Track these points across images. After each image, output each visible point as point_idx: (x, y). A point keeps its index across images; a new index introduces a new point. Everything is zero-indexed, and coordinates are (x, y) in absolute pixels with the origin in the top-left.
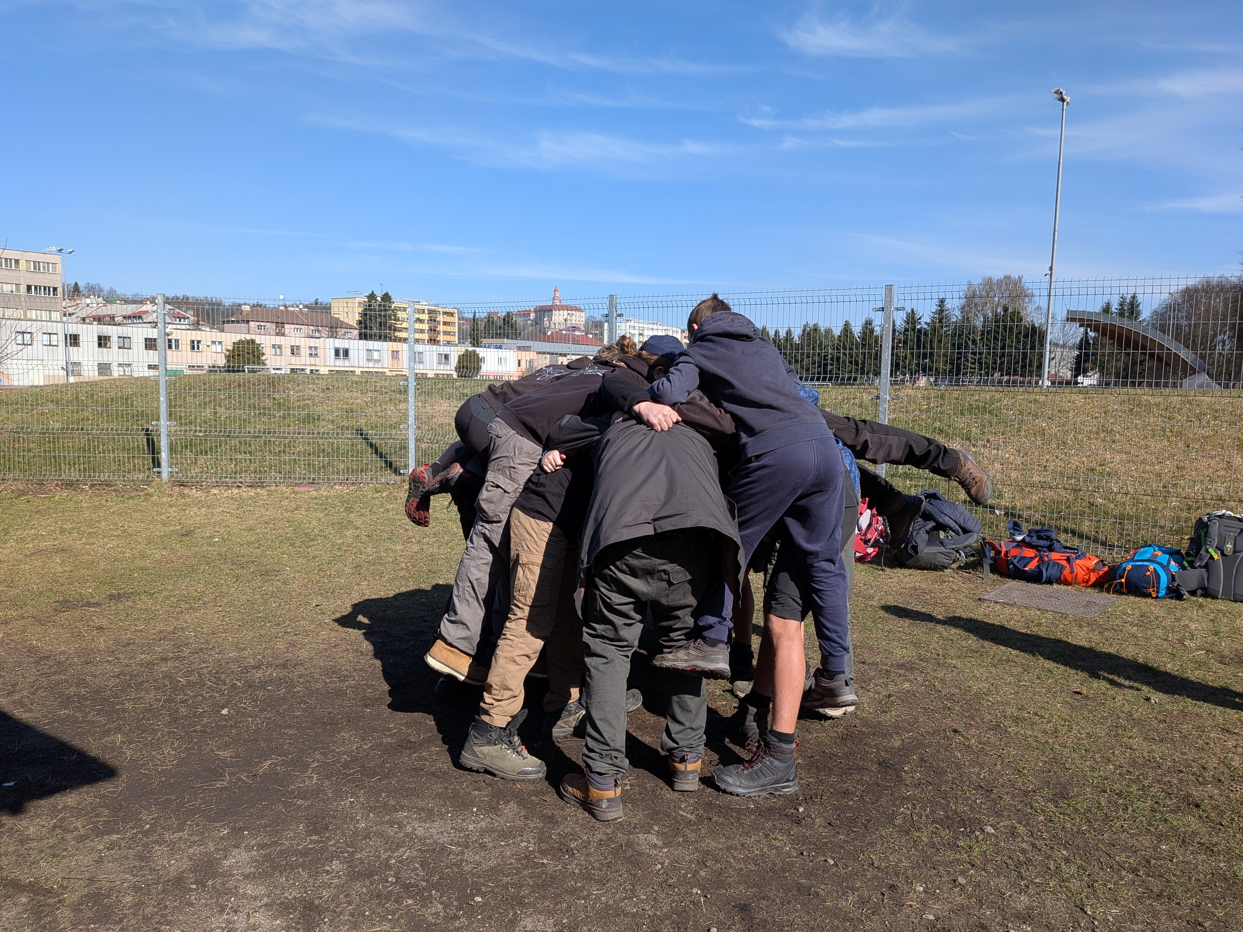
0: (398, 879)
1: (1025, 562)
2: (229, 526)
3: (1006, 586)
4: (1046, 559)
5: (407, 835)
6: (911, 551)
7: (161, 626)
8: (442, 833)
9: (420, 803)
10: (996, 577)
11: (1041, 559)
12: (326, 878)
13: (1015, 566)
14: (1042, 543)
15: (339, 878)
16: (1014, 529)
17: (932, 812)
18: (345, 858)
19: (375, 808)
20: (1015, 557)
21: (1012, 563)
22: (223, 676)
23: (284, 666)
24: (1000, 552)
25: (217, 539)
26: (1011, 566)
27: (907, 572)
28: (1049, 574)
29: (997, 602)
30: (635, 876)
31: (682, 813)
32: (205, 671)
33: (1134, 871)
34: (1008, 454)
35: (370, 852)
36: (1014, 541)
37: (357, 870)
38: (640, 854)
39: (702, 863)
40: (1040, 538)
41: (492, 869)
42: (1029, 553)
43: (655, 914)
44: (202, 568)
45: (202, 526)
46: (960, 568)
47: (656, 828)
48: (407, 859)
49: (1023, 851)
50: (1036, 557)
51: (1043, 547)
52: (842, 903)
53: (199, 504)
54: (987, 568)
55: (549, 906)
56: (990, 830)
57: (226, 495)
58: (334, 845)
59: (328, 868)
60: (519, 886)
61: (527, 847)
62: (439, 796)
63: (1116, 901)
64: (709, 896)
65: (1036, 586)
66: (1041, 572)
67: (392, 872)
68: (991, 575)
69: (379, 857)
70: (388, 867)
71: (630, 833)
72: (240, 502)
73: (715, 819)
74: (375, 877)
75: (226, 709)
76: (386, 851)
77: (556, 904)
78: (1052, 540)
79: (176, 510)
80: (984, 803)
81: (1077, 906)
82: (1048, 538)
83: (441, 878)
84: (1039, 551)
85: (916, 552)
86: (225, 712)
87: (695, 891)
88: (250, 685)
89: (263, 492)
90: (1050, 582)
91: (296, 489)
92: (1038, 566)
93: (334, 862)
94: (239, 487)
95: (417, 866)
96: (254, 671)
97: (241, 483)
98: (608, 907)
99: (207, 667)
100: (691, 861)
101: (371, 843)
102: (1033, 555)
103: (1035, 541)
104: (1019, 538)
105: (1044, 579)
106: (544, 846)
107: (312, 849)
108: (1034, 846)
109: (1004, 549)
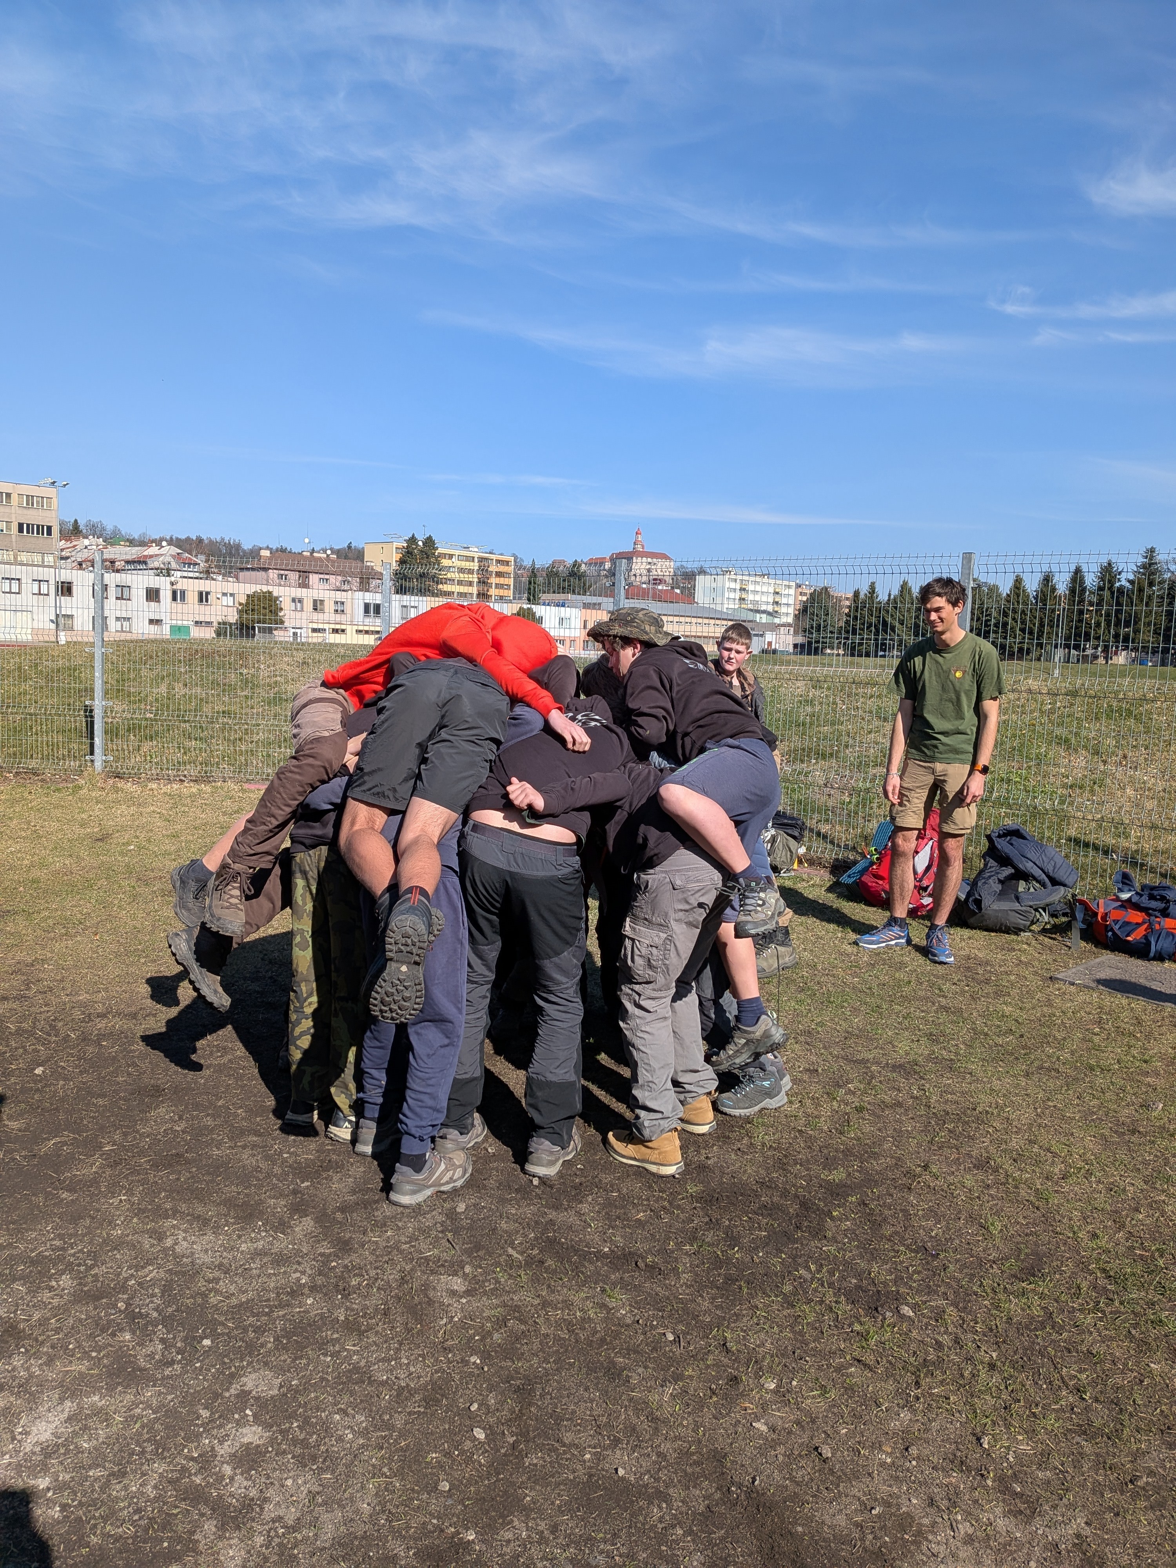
0: (128, 1305)
1: (1129, 928)
2: (152, 830)
3: (1097, 960)
4: (1157, 927)
5: (165, 1250)
6: (973, 907)
7: (20, 956)
8: (206, 1251)
9: (200, 1209)
10: (1089, 946)
11: (1150, 926)
12: (46, 1295)
13: (1114, 934)
14: (1154, 904)
15: (62, 1297)
16: (1123, 883)
17: (843, 1278)
18: (80, 1272)
19: (142, 1211)
20: (1116, 922)
21: (1112, 930)
22: (60, 1024)
23: (134, 1016)
24: (1096, 914)
25: (132, 847)
26: (1110, 934)
27: (966, 933)
28: (1159, 948)
29: (1073, 984)
30: (409, 1330)
31: (510, 1250)
32: (43, 1016)
33: (1079, 1390)
34: (1150, 776)
35: (111, 1267)
36: (1118, 899)
37: (86, 1289)
38: (430, 1302)
39: (501, 1322)
40: (1152, 897)
41: (241, 1304)
42: (1137, 917)
43: (408, 1385)
44: (99, 883)
45: (123, 828)
46: (1044, 931)
47: (468, 1269)
48: (150, 1281)
49: (939, 1345)
50: (1143, 923)
51: (1154, 910)
52: (654, 1397)
53: (131, 800)
54: (1075, 934)
55: (285, 1361)
56: (906, 1311)
57: (164, 789)
58: (73, 1255)
59: (54, 1283)
60: (259, 1330)
61: (298, 1279)
62: (229, 1203)
63: (1031, 1433)
64: (486, 1369)
65: (1140, 962)
66: (1148, 944)
67: (125, 1296)
68: (1083, 944)
69: (120, 1274)
70: (124, 1288)
71: (433, 1272)
72: (176, 800)
73: (549, 1262)
74: (104, 1300)
75: (41, 1068)
76: (129, 1268)
77: (296, 1359)
78: (1168, 901)
79: (102, 807)
80: (919, 1273)
81: (974, 1435)
82: (1163, 899)
83: (177, 1310)
84: (1149, 915)
85: (980, 908)
86: (39, 1071)
87: (473, 1359)
88: (85, 1039)
89: (207, 788)
90: (1160, 958)
91: (246, 786)
92: (1146, 937)
93: (64, 1277)
94: (181, 781)
95: (157, 1290)
96: (98, 1020)
97: (185, 776)
98: (356, 1369)
99: (48, 1011)
100: (488, 1319)
101: (118, 1256)
102: (1140, 921)
103: (1145, 901)
104: (1125, 896)
105: (1152, 955)
106: (320, 1280)
107: (46, 1257)
108: (957, 1341)
109: (1101, 911)
